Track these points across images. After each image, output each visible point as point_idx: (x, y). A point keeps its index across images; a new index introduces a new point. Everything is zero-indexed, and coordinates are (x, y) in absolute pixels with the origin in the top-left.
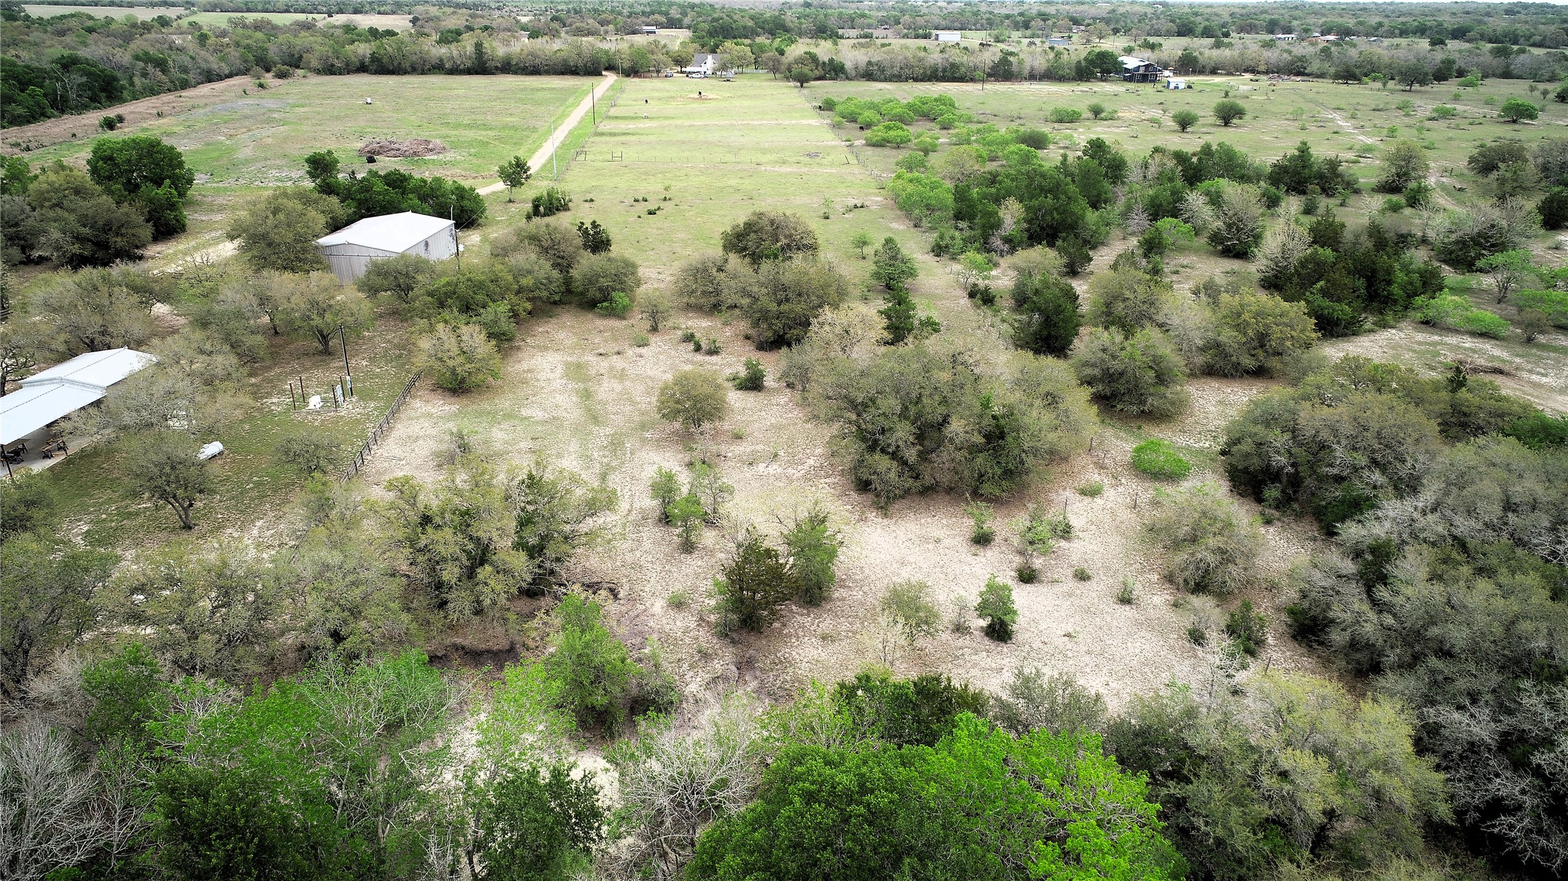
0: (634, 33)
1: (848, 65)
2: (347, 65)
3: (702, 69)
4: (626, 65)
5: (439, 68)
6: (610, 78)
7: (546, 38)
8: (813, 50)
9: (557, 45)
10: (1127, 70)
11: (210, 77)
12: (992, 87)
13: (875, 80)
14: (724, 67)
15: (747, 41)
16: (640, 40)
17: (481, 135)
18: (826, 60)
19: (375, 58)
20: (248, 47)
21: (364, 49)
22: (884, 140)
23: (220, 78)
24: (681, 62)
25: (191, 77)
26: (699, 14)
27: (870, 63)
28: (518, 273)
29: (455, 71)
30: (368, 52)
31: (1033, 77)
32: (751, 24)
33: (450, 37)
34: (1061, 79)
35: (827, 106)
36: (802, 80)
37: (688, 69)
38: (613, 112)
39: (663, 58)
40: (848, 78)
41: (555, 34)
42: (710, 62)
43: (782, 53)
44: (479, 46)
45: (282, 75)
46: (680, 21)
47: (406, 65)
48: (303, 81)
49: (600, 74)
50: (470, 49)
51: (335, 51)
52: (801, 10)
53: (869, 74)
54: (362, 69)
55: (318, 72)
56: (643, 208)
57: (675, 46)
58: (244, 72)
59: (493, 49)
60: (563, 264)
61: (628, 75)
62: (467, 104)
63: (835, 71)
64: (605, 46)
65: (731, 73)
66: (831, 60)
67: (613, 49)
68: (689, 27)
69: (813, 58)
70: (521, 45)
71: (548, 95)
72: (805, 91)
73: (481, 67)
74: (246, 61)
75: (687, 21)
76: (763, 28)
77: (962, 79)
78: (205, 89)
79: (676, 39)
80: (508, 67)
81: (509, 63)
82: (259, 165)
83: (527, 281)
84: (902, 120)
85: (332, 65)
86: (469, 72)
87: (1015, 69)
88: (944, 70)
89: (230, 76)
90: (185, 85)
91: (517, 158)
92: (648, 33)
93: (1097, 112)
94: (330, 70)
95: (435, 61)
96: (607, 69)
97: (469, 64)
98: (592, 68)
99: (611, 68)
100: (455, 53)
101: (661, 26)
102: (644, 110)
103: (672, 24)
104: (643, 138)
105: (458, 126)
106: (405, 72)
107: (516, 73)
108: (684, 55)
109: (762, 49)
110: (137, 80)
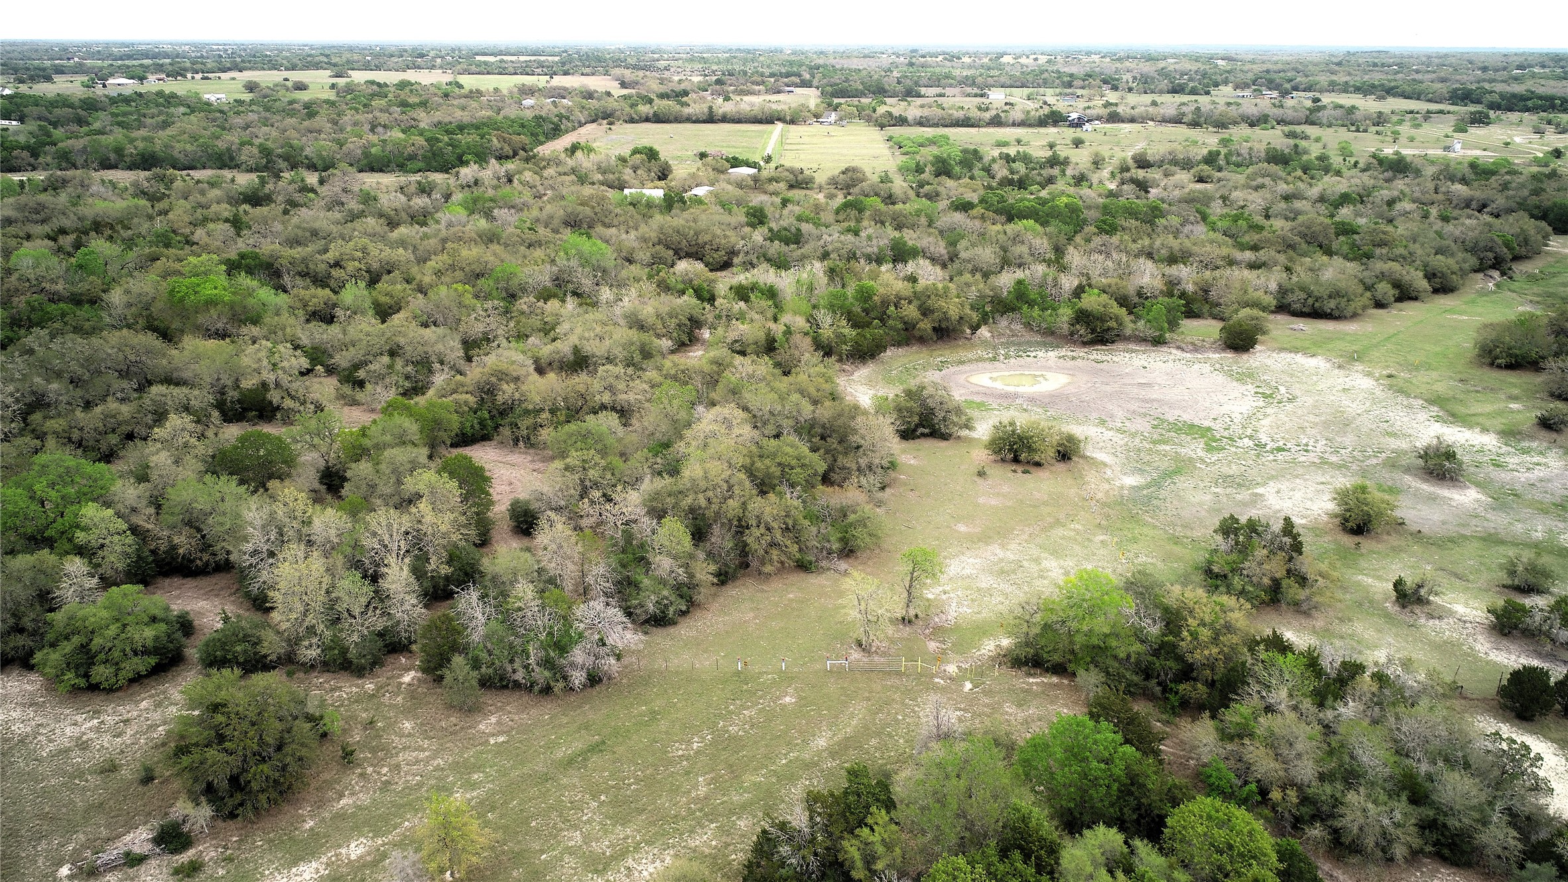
0: (779, 92)
1: (910, 118)
3: (829, 121)
4: (786, 117)
5: (688, 120)
6: (779, 126)
10: (1068, 121)
11: (580, 124)
12: (991, 130)
13: (924, 126)
14: (841, 119)
16: (787, 98)
18: (898, 115)
24: (816, 115)
25: (576, 124)
26: (824, 76)
28: (781, 177)
29: (697, 121)
30: (652, 112)
31: (1014, 125)
32: (861, 87)
34: (1030, 126)
35: (889, 139)
36: (882, 127)
37: (821, 120)
38: (788, 141)
39: (805, 112)
40: (908, 126)
42: (833, 117)
43: (874, 111)
46: (810, 81)
47: (671, 118)
49: (774, 123)
52: (905, 69)
53: (919, 123)
54: (647, 120)
56: (816, 170)
57: (810, 104)
58: (591, 122)
60: (794, 176)
61: (789, 124)
63: (902, 121)
65: (844, 123)
66: (902, 115)
68: (817, 88)
69: (890, 114)
71: (752, 134)
72: (882, 132)
73: (710, 119)
74: (591, 116)
75: (815, 83)
77: (972, 126)
79: (811, 98)
80: (725, 119)
84: (922, 144)
85: (632, 118)
86: (704, 122)
87: (1003, 119)
89: (585, 124)
91: (763, 152)
92: (790, 92)
93: (1019, 142)
95: (686, 116)
96: (777, 120)
97: (704, 118)
98: (769, 119)
99: (779, 120)
100: (694, 110)
101: (797, 86)
103: (805, 84)
106: (671, 122)
107: (730, 122)
108: (816, 108)
109: (864, 106)
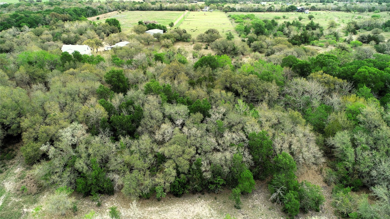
0: (192, 3)
1: (237, 9)
2: (135, 9)
3: (206, 10)
4: (190, 9)
5: (153, 9)
6: (187, 11)
7: (174, 3)
8: (229, 5)
9: (176, 5)
10: (298, 10)
11: (110, 11)
12: (266, 13)
13: (242, 12)
14: (210, 9)
15: (216, 4)
16: (193, 4)
17: (163, 21)
18: (232, 8)
19: (140, 7)
20: (116, 5)
21: (138, 6)
22: (238, 21)
23: (112, 11)
24: (202, 8)
25: (107, 11)
27: (241, 8)
28: (174, 35)
29: (156, 10)
30: (139, 6)
31: (276, 11)
33: (153, 3)
34: (283, 11)
35: (229, 16)
36: (226, 12)
37: (203, 10)
38: (187, 17)
39: (198, 7)
40: (236, 11)
41: (175, 3)
42: (208, 8)
43: (223, 6)
44: (161, 5)
45: (123, 11)
47: (146, 9)
48: (127, 12)
49: (185, 11)
50: (159, 6)
51: (133, 6)
53: (241, 11)
54: (138, 10)
55: (130, 10)
56: (192, 31)
57: (200, 5)
58: (116, 10)
59: (164, 6)
60: (181, 35)
61: (190, 11)
62: (160, 16)
63: (234, 10)
64: (186, 5)
65: (212, 10)
66: (233, 8)
67: (188, 6)
68: (204, 1)
69: (229, 7)
70: (168, 5)
71: (175, 14)
72: (226, 14)
73: (161, 9)
74: (116, 8)
76: (221, 1)
77: (261, 12)
78: (110, 13)
80: (166, 9)
81: (167, 9)
82: (127, 25)
83: (176, 36)
84: (243, 19)
85: (132, 9)
87: (273, 9)
88: (257, 10)
89: (113, 11)
90: (106, 13)
91: (172, 22)
92: (195, 3)
94: (132, 10)
95: (152, 8)
96: (186, 10)
97: (159, 9)
98: (183, 9)
99: (187, 9)
100: (156, 6)
101: (198, 1)
102: (193, 17)
103: (201, 1)
104: (193, 21)
105: (159, 19)
106: (146, 10)
107: (168, 10)
108: (202, 7)
109: (219, 5)
110: (99, 11)
